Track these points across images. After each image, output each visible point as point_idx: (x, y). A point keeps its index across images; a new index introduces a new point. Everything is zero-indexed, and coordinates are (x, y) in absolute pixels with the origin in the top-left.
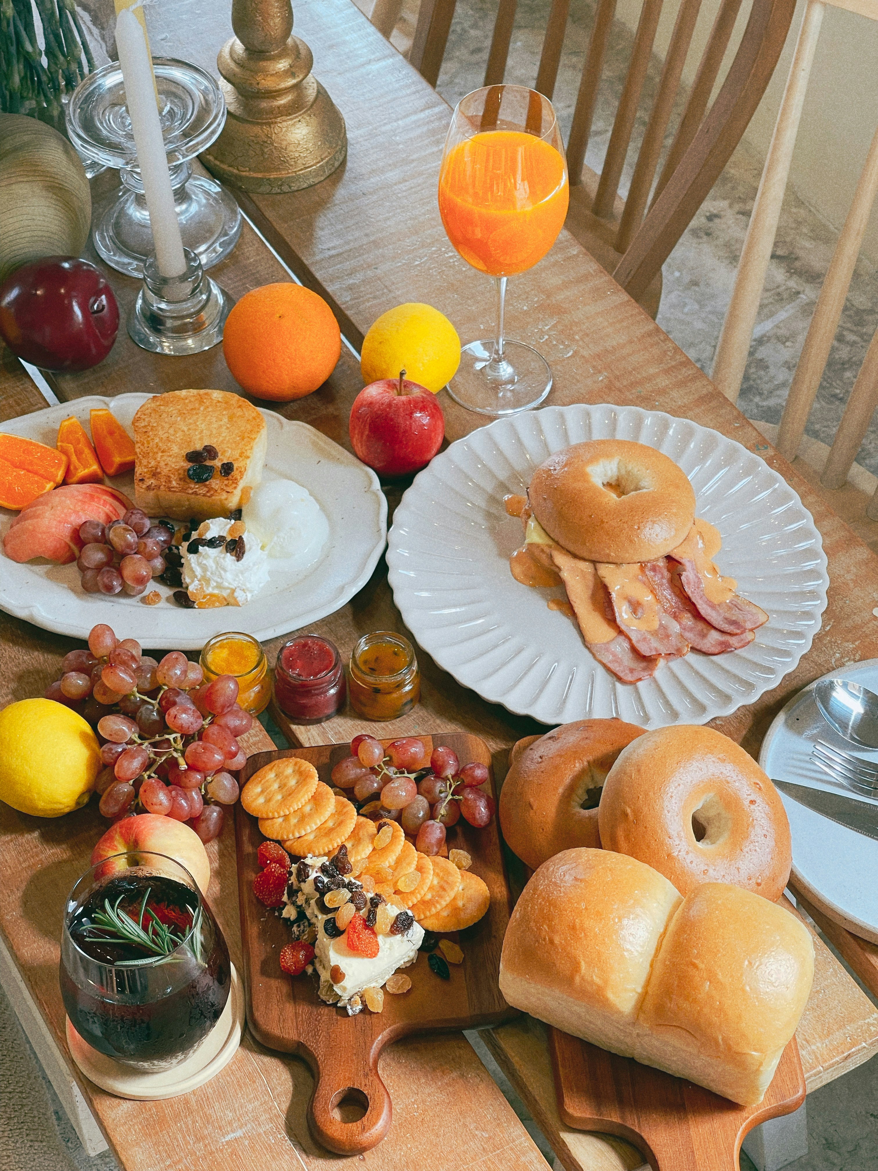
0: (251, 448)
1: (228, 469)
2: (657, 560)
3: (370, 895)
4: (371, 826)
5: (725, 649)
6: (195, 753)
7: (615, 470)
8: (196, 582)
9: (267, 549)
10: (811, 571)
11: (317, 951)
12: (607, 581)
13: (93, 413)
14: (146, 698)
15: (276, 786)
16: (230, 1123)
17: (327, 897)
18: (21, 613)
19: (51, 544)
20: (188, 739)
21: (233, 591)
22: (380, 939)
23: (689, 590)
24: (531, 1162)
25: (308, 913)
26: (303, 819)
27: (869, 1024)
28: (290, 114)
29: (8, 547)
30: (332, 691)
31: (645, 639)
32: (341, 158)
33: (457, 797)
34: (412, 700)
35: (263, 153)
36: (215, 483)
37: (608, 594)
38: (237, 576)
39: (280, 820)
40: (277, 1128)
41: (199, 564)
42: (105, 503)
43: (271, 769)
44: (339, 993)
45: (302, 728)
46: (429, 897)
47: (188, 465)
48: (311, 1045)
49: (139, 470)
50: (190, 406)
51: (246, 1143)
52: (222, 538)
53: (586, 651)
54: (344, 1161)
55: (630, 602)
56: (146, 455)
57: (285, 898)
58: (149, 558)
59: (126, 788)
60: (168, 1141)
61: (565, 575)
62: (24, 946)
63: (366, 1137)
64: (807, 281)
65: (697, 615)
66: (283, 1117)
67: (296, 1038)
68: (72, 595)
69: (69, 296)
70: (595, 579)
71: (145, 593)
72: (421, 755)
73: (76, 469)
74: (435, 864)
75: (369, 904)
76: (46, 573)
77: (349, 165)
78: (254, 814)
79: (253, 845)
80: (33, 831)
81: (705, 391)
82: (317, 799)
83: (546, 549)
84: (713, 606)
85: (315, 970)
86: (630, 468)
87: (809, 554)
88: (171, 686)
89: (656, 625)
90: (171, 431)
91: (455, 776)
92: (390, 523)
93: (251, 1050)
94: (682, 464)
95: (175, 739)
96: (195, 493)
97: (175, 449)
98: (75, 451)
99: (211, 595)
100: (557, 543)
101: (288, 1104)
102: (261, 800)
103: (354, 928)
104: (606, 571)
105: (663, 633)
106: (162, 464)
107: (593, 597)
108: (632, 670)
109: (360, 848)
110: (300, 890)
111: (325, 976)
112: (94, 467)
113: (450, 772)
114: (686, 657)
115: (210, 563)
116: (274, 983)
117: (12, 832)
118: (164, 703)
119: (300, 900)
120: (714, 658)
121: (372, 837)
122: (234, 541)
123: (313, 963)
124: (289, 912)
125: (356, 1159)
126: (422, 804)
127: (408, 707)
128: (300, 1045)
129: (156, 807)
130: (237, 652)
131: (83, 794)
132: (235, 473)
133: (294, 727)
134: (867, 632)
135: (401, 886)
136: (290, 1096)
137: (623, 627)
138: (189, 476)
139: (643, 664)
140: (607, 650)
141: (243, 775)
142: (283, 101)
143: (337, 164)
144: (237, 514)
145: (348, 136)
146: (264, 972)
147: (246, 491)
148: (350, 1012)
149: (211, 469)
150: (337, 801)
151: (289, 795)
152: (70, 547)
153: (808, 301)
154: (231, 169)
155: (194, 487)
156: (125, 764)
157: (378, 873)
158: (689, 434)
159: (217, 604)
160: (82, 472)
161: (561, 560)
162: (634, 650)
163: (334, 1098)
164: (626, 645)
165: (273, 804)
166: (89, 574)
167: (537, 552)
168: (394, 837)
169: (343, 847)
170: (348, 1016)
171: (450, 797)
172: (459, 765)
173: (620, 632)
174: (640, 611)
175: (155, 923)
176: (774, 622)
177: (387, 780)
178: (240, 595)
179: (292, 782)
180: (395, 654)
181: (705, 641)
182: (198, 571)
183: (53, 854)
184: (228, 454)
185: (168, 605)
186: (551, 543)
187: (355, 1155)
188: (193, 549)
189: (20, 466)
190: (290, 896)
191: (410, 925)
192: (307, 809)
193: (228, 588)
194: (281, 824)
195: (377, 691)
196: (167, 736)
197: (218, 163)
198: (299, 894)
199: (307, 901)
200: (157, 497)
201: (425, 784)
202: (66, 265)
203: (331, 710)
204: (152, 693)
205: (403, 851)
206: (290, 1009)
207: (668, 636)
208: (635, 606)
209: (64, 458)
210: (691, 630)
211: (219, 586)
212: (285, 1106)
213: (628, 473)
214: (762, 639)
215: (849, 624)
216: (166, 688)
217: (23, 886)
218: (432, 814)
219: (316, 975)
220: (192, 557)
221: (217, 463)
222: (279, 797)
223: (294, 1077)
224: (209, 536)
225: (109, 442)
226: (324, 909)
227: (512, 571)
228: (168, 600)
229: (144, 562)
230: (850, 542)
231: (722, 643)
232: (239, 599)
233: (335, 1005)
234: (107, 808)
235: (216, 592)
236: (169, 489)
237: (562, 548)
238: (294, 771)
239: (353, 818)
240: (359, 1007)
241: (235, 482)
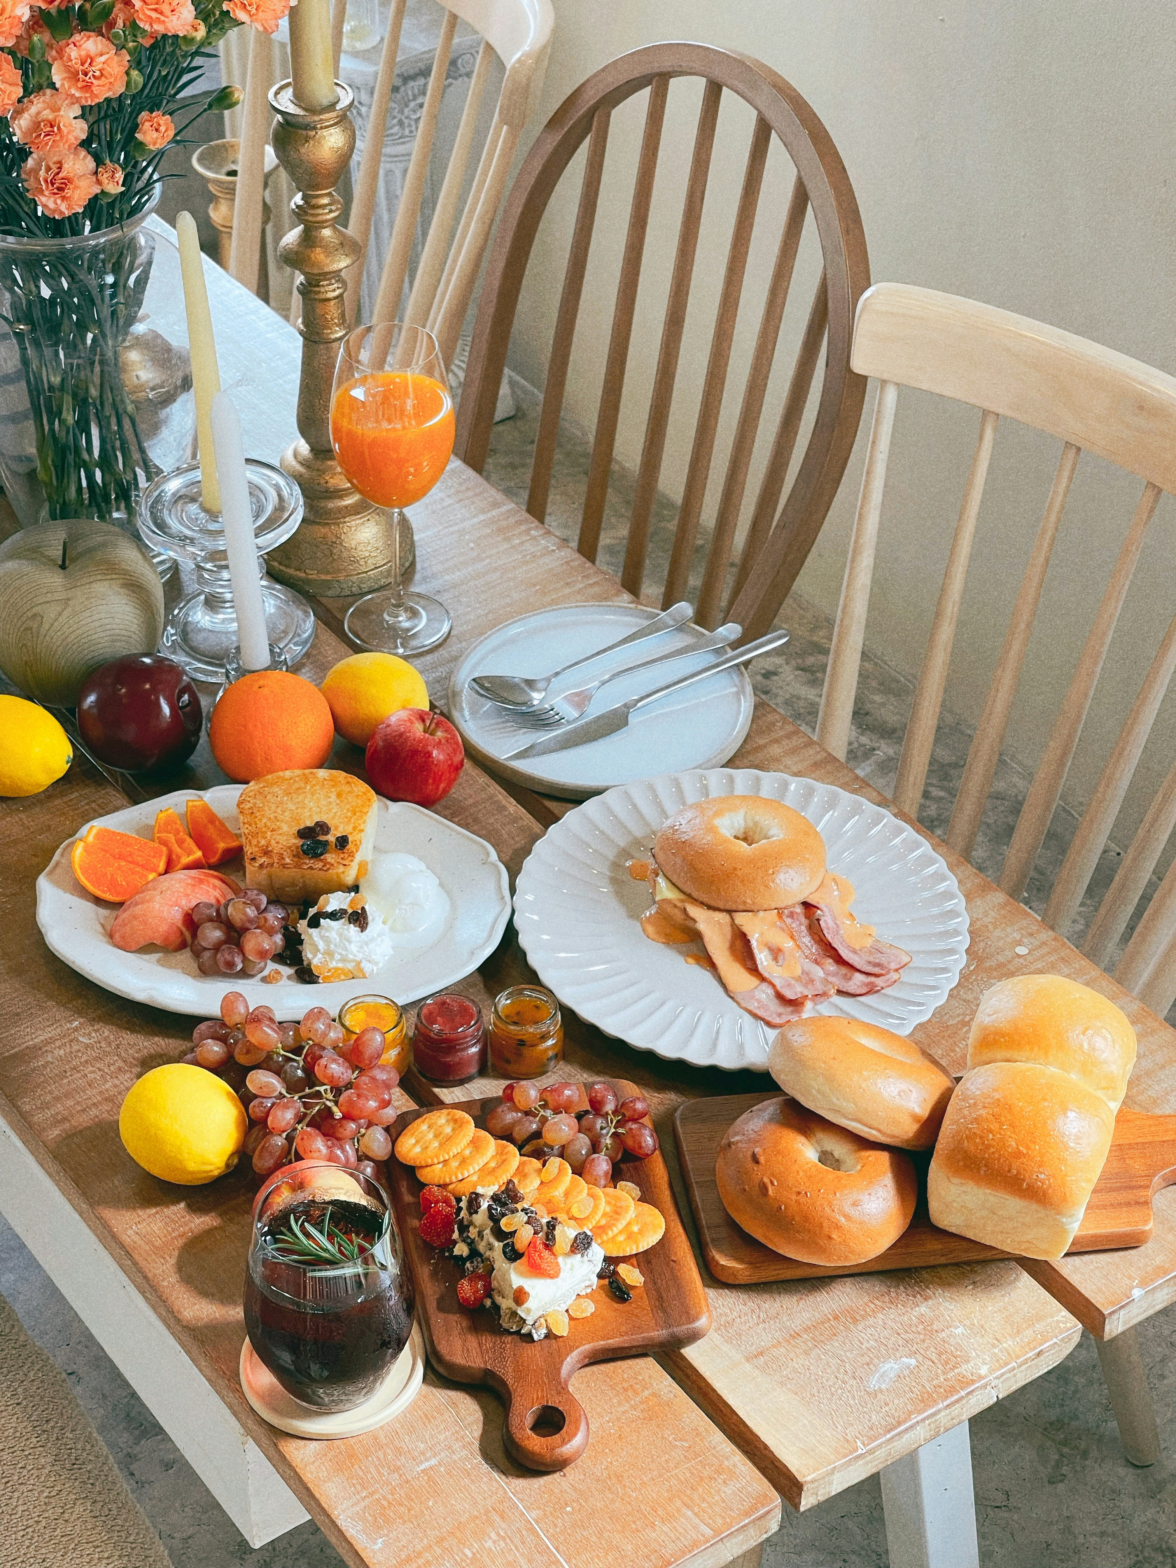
0: (364, 822)
1: (343, 842)
2: (794, 906)
3: (544, 1221)
4: (536, 1163)
5: (871, 990)
6: (350, 1102)
7: (742, 822)
8: (320, 956)
9: (390, 922)
10: (951, 911)
11: (494, 1284)
12: (745, 929)
13: (190, 804)
14: (290, 1055)
15: (431, 1136)
16: (423, 1453)
17: (503, 1222)
18: (140, 996)
19: (163, 928)
20: (337, 1091)
21: (359, 963)
22: (560, 1260)
23: (829, 937)
24: (735, 1465)
25: (481, 1247)
26: (464, 1162)
27: (1058, 1322)
28: (359, 513)
29: (117, 936)
30: (474, 1050)
31: (789, 985)
32: (411, 559)
33: (620, 1130)
34: (556, 1056)
35: (332, 553)
36: (330, 857)
37: (747, 943)
38: (361, 947)
39: (440, 1166)
40: (472, 1454)
41: (322, 937)
42: (215, 887)
43: (423, 1122)
44: (523, 1315)
45: (445, 1090)
46: (603, 1222)
47: (299, 842)
48: (499, 1371)
49: (249, 850)
50: (296, 785)
51: (442, 1469)
52: (343, 912)
53: (730, 1000)
54: (546, 1478)
55: (770, 949)
56: (255, 835)
57: (456, 1235)
58: (271, 932)
59: (279, 1141)
60: (361, 1473)
61: (701, 926)
62: (185, 1309)
63: (567, 1449)
64: (882, 737)
65: (840, 960)
66: (477, 1444)
67: (482, 1366)
68: (190, 980)
69: (154, 690)
70: (733, 929)
71: (265, 973)
72: (576, 1098)
73: (179, 857)
74: (606, 1195)
75: (545, 1228)
76: (158, 961)
77: (418, 566)
78: (411, 1163)
79: (413, 1195)
80: (178, 1202)
81: (819, 757)
82: (475, 1143)
83: (679, 904)
84: (855, 952)
85: (493, 1303)
86: (757, 818)
87: (948, 895)
88: (317, 1041)
89: (799, 972)
90: (279, 810)
91: (615, 1112)
92: (513, 890)
93: (435, 1387)
94: (809, 814)
95: (326, 1090)
96: (311, 868)
97: (285, 828)
98: (177, 842)
99: (337, 969)
100: (689, 896)
101: (480, 1432)
102: (418, 1149)
103: (535, 1247)
104: (741, 919)
105: (807, 979)
106: (273, 842)
107: (732, 948)
108: (780, 1015)
109: (528, 1181)
110: (471, 1223)
111: (506, 1304)
112: (199, 854)
113: (609, 1107)
114: (831, 1000)
115: (333, 935)
116: (454, 1318)
117: (157, 1205)
118: (309, 1059)
119: (473, 1233)
120: (860, 998)
121: (539, 1171)
122: (355, 913)
123: (491, 1297)
124: (461, 1249)
125: (557, 1475)
126: (583, 1143)
127: (552, 1063)
128: (488, 1373)
129: (314, 1155)
130: (373, 1012)
131: (232, 1155)
132: (350, 846)
133: (436, 1090)
134: (1012, 968)
135: (575, 1212)
136: (481, 1425)
137: (766, 974)
138: (303, 851)
139: (790, 1009)
140: (753, 997)
141: (393, 1130)
142: (349, 501)
143: (407, 564)
144: (356, 888)
145: (416, 538)
146: (441, 1308)
147: (363, 866)
148: (536, 1337)
149: (326, 843)
150: (497, 1146)
151: (446, 1142)
152: (182, 932)
153: (885, 758)
154: (298, 573)
155: (309, 862)
156: (279, 1113)
157: (550, 1201)
158: (810, 793)
159: (343, 977)
160: (186, 860)
161: (694, 911)
162: (780, 996)
163: (529, 1420)
164: (770, 991)
165: (429, 1152)
166: (207, 955)
167: (669, 909)
168: (561, 1170)
169: (510, 1181)
170: (533, 1341)
171: (613, 1130)
172: (617, 1100)
173: (763, 979)
174: (780, 958)
175: (341, 1238)
176: (917, 962)
177: (544, 1120)
178: (367, 967)
179: (448, 1130)
180: (537, 1007)
181: (851, 983)
182: (321, 945)
183: (202, 1222)
184: (341, 829)
185: (290, 983)
186: (682, 896)
187: (554, 1472)
188: (314, 923)
189: (121, 857)
190: (461, 1232)
191: (589, 1244)
192: (467, 1152)
193: (353, 961)
194: (441, 1170)
195: (522, 1043)
196: (317, 1088)
197: (282, 568)
198: (471, 1229)
199: (480, 1234)
200: (270, 876)
201: (584, 1122)
202: (147, 660)
203: (474, 1070)
204: (297, 1051)
205: (572, 1183)
206: (472, 1341)
207: (812, 981)
208: (776, 953)
209: (164, 849)
210: (835, 975)
211: (344, 960)
212: (478, 1433)
213: (756, 824)
214: (905, 976)
215: (992, 963)
216: (311, 1042)
217: (176, 1253)
218: (595, 1147)
219: (496, 1307)
220: (313, 931)
221: (331, 838)
222: (436, 1144)
223: (483, 1408)
224: (329, 909)
225: (212, 832)
226: (500, 1234)
227: (644, 930)
228: (289, 977)
229: (265, 935)
230: (984, 889)
231: (867, 984)
232: (366, 970)
233: (518, 1333)
234: (260, 1163)
235: (340, 965)
236: (284, 866)
237: (696, 900)
238: (448, 1121)
239: (515, 1158)
240: (544, 1331)
241: (352, 855)
